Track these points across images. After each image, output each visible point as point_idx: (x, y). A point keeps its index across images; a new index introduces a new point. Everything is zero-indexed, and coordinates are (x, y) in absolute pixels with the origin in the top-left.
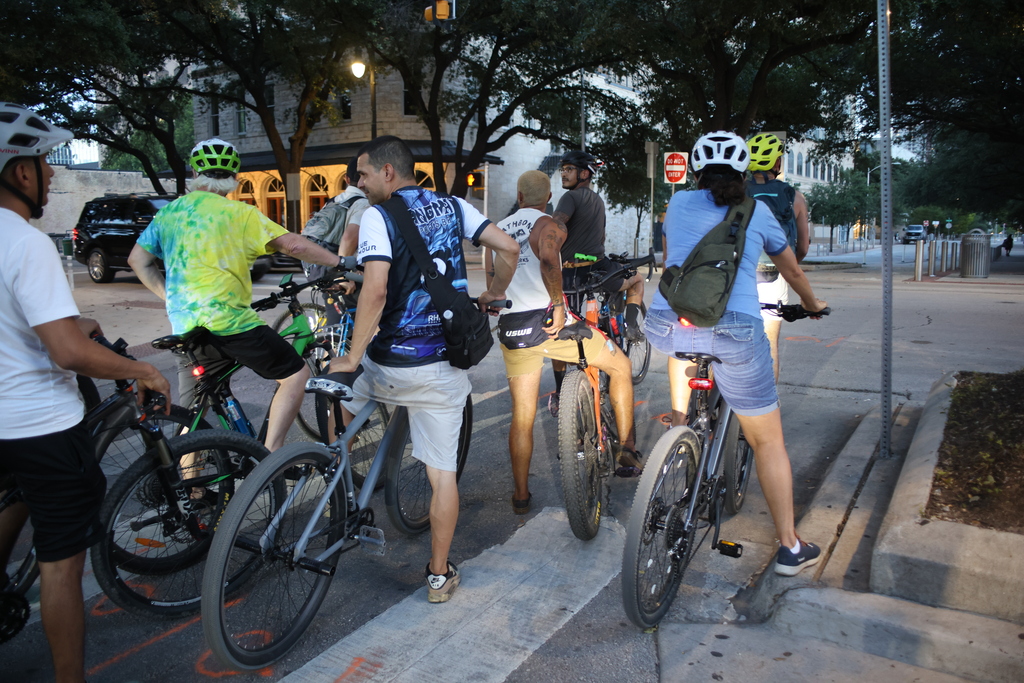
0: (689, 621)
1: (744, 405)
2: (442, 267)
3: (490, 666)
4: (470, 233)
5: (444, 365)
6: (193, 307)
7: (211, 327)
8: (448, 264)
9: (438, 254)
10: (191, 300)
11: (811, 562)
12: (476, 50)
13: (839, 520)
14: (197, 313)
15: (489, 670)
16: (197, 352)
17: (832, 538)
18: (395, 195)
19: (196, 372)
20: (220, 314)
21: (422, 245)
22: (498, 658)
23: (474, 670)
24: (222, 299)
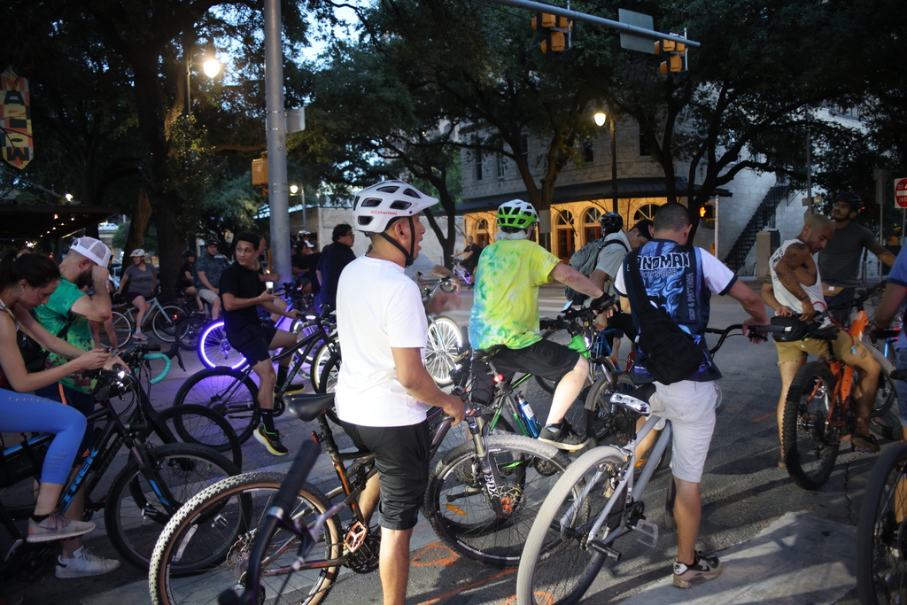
12: (704, 95)
19: (497, 379)
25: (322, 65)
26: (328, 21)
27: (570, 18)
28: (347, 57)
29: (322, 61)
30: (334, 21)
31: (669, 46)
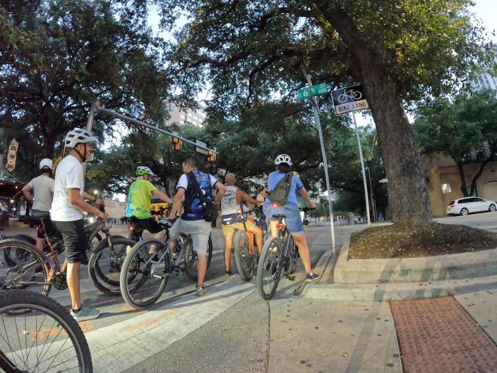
0: (280, 298)
1: (294, 231)
2: (204, 192)
3: (215, 312)
4: (212, 184)
5: (204, 220)
6: (132, 210)
7: (137, 216)
8: (206, 192)
9: (203, 188)
10: (132, 208)
11: (316, 278)
13: (324, 269)
14: (133, 212)
15: (214, 313)
16: (133, 223)
17: (322, 273)
18: (191, 172)
19: (131, 229)
20: (139, 212)
21: (198, 185)
22: (217, 309)
23: (209, 312)
24: (140, 208)
25: (108, 152)
26: (111, 137)
27: (182, 140)
28: (116, 150)
29: (108, 150)
30: (113, 137)
31: (210, 153)
